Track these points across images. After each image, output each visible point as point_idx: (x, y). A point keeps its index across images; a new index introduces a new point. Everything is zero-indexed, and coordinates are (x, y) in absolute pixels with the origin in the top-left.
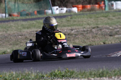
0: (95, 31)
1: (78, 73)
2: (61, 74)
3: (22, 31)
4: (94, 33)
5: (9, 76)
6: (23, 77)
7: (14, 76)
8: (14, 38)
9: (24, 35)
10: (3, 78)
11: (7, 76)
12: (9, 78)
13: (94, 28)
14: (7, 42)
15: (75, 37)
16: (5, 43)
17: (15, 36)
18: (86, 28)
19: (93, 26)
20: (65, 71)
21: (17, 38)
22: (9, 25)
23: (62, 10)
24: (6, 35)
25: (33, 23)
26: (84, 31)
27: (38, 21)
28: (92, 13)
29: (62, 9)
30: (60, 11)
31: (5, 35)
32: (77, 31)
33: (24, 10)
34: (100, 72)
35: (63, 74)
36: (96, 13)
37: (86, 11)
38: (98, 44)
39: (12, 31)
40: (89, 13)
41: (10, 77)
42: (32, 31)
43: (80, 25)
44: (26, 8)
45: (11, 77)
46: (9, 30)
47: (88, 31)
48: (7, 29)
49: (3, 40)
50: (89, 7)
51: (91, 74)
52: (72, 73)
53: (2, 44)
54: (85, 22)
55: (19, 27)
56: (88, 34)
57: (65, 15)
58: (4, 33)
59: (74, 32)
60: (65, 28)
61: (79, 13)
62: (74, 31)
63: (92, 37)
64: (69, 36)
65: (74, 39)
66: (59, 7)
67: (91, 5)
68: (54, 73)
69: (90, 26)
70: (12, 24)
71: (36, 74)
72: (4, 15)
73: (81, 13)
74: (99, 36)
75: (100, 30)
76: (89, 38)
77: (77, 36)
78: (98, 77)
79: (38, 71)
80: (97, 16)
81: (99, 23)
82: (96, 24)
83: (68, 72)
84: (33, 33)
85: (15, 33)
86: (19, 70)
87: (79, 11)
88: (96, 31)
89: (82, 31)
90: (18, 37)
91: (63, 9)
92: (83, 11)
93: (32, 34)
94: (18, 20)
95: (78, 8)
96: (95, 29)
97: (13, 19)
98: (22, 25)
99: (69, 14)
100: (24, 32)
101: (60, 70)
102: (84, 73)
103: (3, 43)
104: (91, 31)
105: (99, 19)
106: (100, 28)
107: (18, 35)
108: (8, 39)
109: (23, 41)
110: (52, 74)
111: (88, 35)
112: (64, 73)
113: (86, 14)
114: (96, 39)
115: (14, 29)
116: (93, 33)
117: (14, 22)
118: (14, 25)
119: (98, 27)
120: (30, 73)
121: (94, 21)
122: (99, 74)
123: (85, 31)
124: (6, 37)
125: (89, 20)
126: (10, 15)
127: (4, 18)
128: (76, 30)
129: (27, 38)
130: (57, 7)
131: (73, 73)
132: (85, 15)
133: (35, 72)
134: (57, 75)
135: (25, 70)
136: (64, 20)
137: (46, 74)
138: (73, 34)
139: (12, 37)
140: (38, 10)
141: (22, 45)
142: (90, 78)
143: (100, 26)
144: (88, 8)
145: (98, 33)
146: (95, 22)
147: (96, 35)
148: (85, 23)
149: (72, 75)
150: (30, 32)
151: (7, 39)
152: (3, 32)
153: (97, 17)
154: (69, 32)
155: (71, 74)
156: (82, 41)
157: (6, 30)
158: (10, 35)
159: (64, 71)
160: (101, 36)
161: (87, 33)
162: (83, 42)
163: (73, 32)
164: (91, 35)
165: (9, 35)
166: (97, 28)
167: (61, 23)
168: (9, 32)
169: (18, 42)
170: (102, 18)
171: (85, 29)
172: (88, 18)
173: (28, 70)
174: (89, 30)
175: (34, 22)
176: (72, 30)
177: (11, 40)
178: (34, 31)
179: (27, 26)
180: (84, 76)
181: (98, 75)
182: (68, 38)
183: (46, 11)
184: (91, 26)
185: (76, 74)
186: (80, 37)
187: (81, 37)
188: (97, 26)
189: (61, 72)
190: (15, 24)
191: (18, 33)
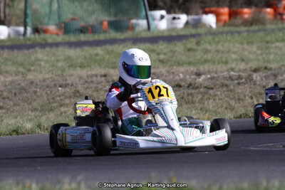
0: (259, 77)
3: (65, 74)
4: (258, 83)
8: (44, 93)
9: (72, 85)
13: (256, 70)
14: (25, 101)
15: (206, 93)
16: (19, 105)
17: (48, 87)
18: (237, 69)
19: (254, 65)
21: (51, 92)
22: (33, 58)
23: (176, 21)
24: (23, 84)
25: (97, 55)
26: (231, 78)
27: (109, 47)
28: (255, 31)
29: (174, 18)
30: (169, 22)
31: (19, 84)
32: (212, 78)
33: (73, 19)
36: (265, 30)
37: (236, 26)
39: (41, 73)
40: (248, 31)
42: (92, 76)
43: (220, 62)
44: (80, 13)
46: (34, 70)
47: (242, 79)
48: (28, 67)
49: (13, 98)
50: (247, 12)
53: (11, 107)
54: (234, 53)
55: (60, 64)
56: (240, 87)
57: (182, 33)
58: (19, 77)
59: (204, 80)
60: (182, 69)
61: (221, 30)
62: (203, 77)
63: (250, 95)
64: (190, 91)
65: (202, 99)
66: (169, 12)
67: (253, 9)
69: (247, 63)
70: (40, 54)
72: (21, 29)
73: (227, 29)
75: (272, 77)
76: (242, 97)
77: (211, 92)
80: (269, 38)
81: (272, 57)
84: (95, 79)
85: (48, 79)
87: (221, 24)
88: (262, 80)
89: (224, 78)
90: (54, 90)
91: (179, 18)
92: (229, 25)
93: (92, 82)
94: (56, 45)
95: (218, 15)
96: (261, 73)
97: (44, 42)
98: (68, 58)
99: (193, 31)
100: (71, 76)
103: (15, 105)
104: (249, 79)
105: (273, 46)
106: (273, 72)
107: (55, 85)
108: (29, 95)
109: (67, 101)
111: (239, 90)
113: (239, 33)
115: (44, 67)
116: (255, 84)
117: (47, 49)
118: (45, 58)
119: (266, 68)
121: (259, 52)
123: (234, 78)
124: (23, 88)
125: (244, 49)
126: (36, 30)
128: (209, 76)
129: (77, 94)
130: (163, 12)
132: (236, 35)
136: (179, 47)
138: (201, 85)
139: (38, 90)
140: (112, 19)
141: (65, 113)
143: (273, 66)
144: (246, 16)
145: (267, 84)
146: (261, 54)
148: (234, 56)
150: (88, 76)
151: (25, 95)
152: (16, 75)
153: (268, 42)
154: (189, 79)
156: (225, 105)
157: (24, 71)
158: (34, 84)
161: (239, 84)
162: (226, 108)
163: (201, 79)
164: (248, 89)
165: (32, 83)
166: (264, 70)
167: (172, 57)
168: (30, 77)
169: (55, 105)
170: (280, 44)
171: (232, 73)
172: (242, 43)
174: (243, 74)
175: (99, 50)
176: (199, 75)
177: (35, 97)
178: (96, 76)
179: (79, 61)
182: (188, 95)
183: (134, 21)
184: (249, 66)
186: (219, 93)
187: (221, 94)
188: (266, 65)
190: (47, 55)
191: (53, 80)
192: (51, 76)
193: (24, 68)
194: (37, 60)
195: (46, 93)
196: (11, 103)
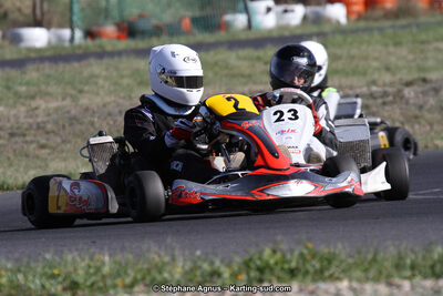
0: (412, 94)
1: (350, 261)
2: (286, 266)
3: (133, 95)
4: (411, 101)
5: (87, 273)
6: (139, 277)
7: (106, 270)
8: (104, 124)
10: (64, 280)
11: (81, 272)
12: (86, 280)
13: (409, 84)
16: (69, 142)
17: (110, 114)
18: (380, 82)
19: (407, 77)
20: (302, 255)
21: (116, 122)
22: (86, 73)
23: (289, 15)
24: (73, 112)
26: (372, 96)
28: (404, 27)
29: (286, 11)
30: (279, 17)
31: (68, 112)
33: (141, 16)
34: (436, 256)
35: (293, 265)
36: (418, 26)
37: (376, 20)
38: (426, 147)
39: (98, 94)
40: (393, 27)
41: (92, 275)
43: (355, 72)
44: (151, 8)
45: (95, 273)
46: (88, 92)
47: (388, 96)
48: (80, 87)
49: (61, 132)
51: (399, 266)
52: (329, 260)
53: (58, 145)
54: (376, 59)
55: (125, 81)
56: (387, 108)
57: (299, 32)
58: (68, 102)
61: (354, 26)
63: (401, 119)
66: (278, 2)
68: (258, 263)
69: (394, 74)
70: (96, 68)
71: (188, 265)
72: (66, 33)
73: (362, 24)
74: (428, 116)
75: (432, 93)
78: (425, 277)
79: (198, 253)
80: (423, 37)
81: (430, 63)
82: (421, 69)
83: (314, 256)
85: (109, 103)
86: (123, 249)
87: (354, 17)
88: (417, 97)
89: (363, 96)
90: (119, 119)
91: (292, 11)
92: (366, 19)
94: (119, 54)
95: (348, 5)
96: (415, 88)
97: (99, 50)
98: (136, 72)
99: (314, 29)
101: (282, 251)
102: (374, 259)
103: (63, 142)
104: (399, 96)
105: (431, 47)
106: (434, 85)
107: (121, 112)
108: (83, 128)
110: (252, 265)
111: (386, 112)
112: (298, 263)
113: (381, 30)
114: (417, 127)
115: (103, 87)
116: (407, 103)
117: (106, 61)
118: (104, 73)
119: (424, 80)
120: (167, 259)
121: (411, 57)
122: (432, 267)
123: (377, 95)
124: (75, 118)
125: (389, 53)
126: (90, 34)
127: (67, 44)
130: (270, 3)
131: (330, 262)
132: (376, 33)
133: (184, 255)
134: (272, 270)
135: (149, 250)
137: (229, 265)
139: (96, 119)
140: (197, 13)
142: (397, 280)
143: (433, 76)
144: (389, 5)
145: (426, 103)
146: (414, 60)
147: (417, 112)
148: (375, 64)
149: (328, 269)
151: (78, 128)
152: (64, 99)
153: (423, 42)
155: (325, 263)
157: (73, 92)
158: (91, 112)
159: (296, 253)
160: (437, 116)
161: (384, 104)
164: (398, 111)
165: (87, 109)
166: (421, 83)
168: (84, 101)
171: (374, 88)
172: (386, 45)
173: (160, 248)
174: (390, 90)
177: (92, 130)
180: (372, 273)
181: (429, 271)
183: (228, 17)
184: (398, 76)
185: (344, 266)
188: (422, 75)
189: (284, 256)
190: (107, 69)
191: (118, 105)
192: (113, 98)
193: (75, 88)
194: (93, 76)
195: (108, 124)
196: (59, 140)
